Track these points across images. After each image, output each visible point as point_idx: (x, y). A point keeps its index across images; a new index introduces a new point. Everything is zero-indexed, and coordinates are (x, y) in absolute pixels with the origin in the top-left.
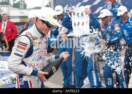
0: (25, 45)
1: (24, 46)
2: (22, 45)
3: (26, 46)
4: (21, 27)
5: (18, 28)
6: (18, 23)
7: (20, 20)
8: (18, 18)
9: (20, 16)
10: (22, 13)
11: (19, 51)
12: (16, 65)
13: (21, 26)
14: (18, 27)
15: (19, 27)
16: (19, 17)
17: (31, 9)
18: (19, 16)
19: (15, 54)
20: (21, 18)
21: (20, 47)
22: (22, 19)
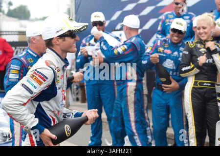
0: (44, 78)
1: (42, 78)
2: (40, 76)
3: (45, 80)
4: (21, 49)
5: (15, 51)
6: (16, 42)
7: (19, 38)
8: (15, 34)
9: (19, 32)
10: (22, 26)
11: (32, 84)
12: (18, 102)
13: (21, 47)
14: (16, 48)
15: (17, 50)
16: (17, 33)
17: (37, 20)
18: (17, 30)
19: (23, 85)
20: (20, 34)
21: (35, 79)
22: (22, 36)
